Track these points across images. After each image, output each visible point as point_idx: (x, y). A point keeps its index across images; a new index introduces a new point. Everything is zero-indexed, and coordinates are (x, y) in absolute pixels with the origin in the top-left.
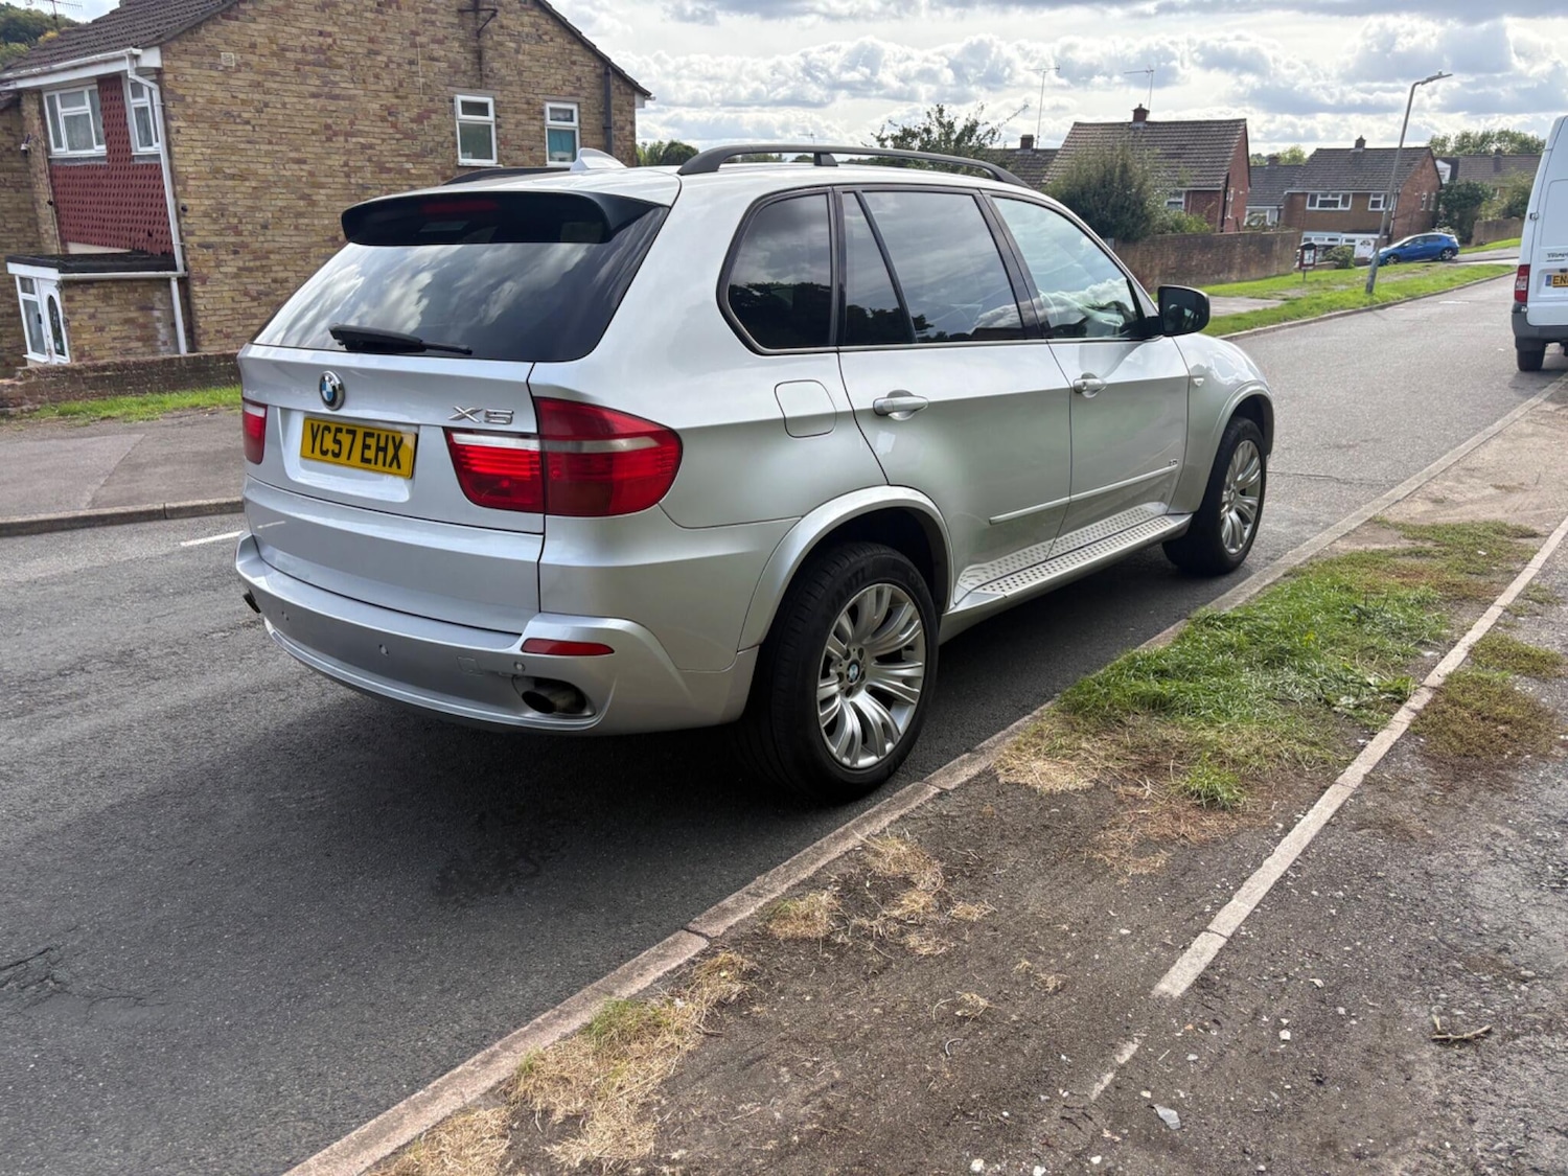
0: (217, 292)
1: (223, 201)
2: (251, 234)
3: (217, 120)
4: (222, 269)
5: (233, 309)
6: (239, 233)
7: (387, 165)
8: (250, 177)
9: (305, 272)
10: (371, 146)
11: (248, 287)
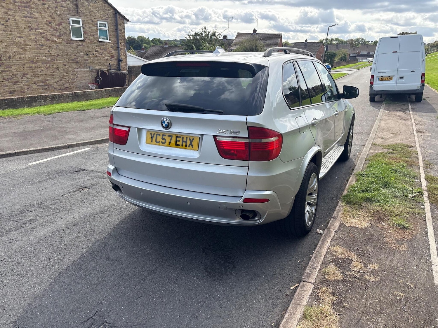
2: (5, 60)
6: (1, 60)
7: (49, 39)
8: (5, 42)
9: (23, 72)
10: (44, 33)
11: (5, 77)
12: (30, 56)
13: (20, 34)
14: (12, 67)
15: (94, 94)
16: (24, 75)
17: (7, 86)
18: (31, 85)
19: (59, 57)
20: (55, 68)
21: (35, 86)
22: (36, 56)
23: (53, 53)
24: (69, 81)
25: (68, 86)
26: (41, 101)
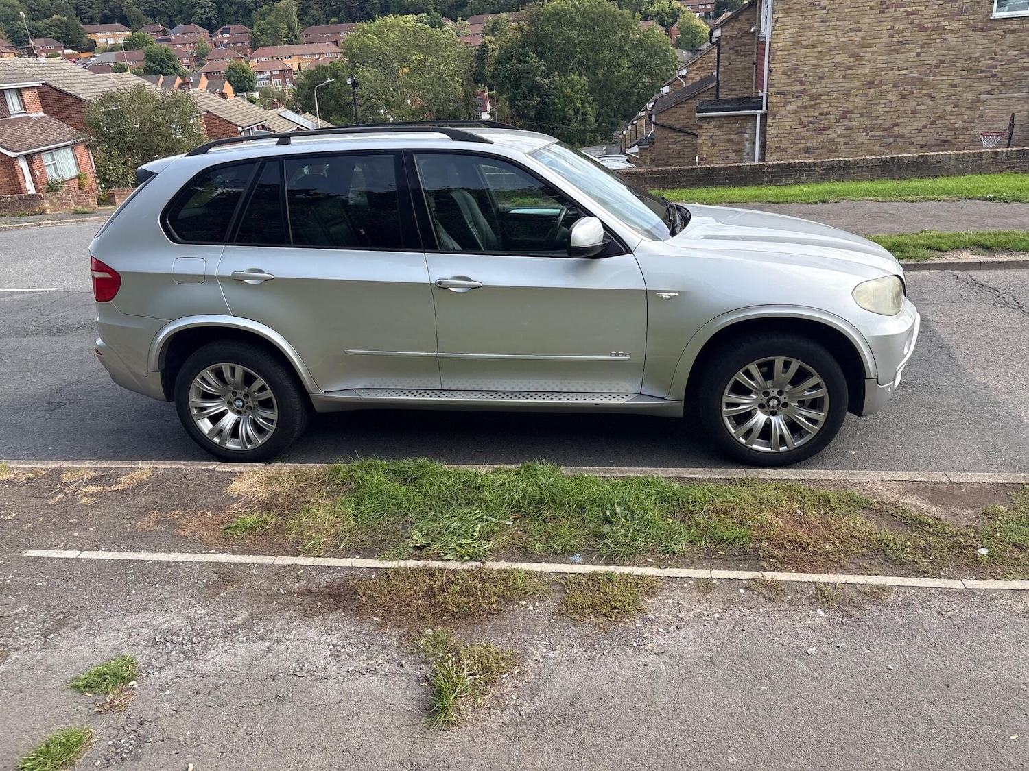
0: (781, 122)
1: (797, 63)
2: (811, 83)
3: (804, 9)
4: (787, 108)
5: (789, 133)
6: (803, 84)
7: (926, 25)
8: (819, 45)
9: (844, 107)
10: (915, 13)
11: (802, 118)
12: (868, 71)
13: (856, 22)
14: (822, 97)
15: (953, 162)
16: (846, 114)
17: (803, 138)
18: (854, 135)
19: (943, 67)
20: (924, 95)
21: (863, 139)
22: (883, 69)
23: (927, 58)
24: (957, 126)
25: (949, 138)
26: (800, 175)
